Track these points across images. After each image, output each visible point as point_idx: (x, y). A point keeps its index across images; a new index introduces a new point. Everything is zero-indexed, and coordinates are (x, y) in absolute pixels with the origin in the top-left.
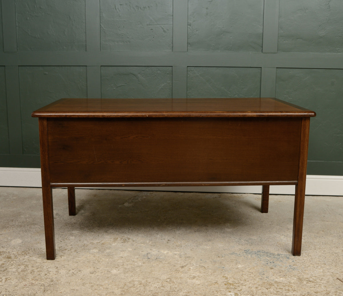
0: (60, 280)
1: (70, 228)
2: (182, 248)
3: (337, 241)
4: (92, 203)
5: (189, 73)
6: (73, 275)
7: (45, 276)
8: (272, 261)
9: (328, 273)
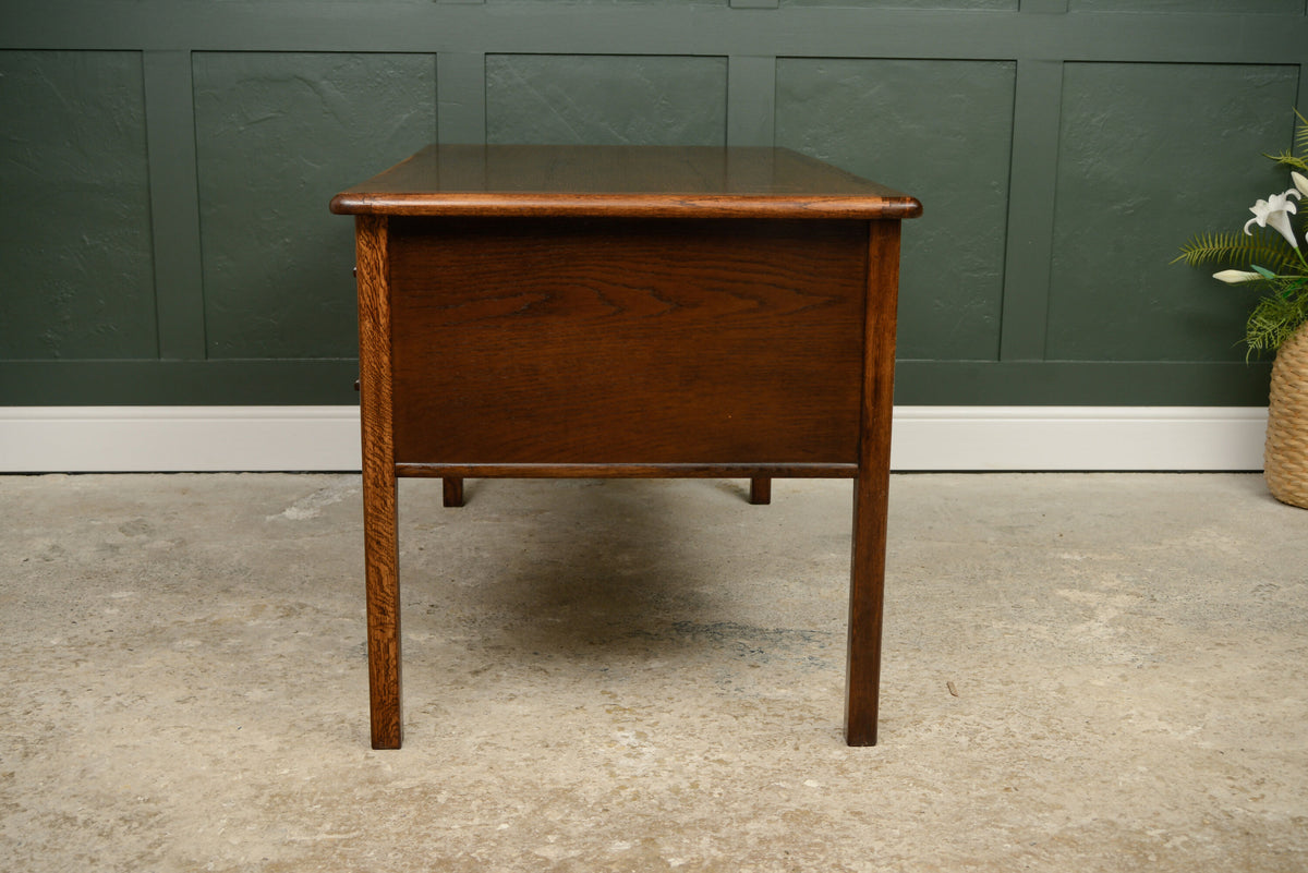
0: (76, 724)
1: (102, 584)
2: (477, 624)
4: (176, 513)
5: (492, 75)
6: (121, 709)
7: (27, 716)
8: (756, 648)
9: (926, 673)
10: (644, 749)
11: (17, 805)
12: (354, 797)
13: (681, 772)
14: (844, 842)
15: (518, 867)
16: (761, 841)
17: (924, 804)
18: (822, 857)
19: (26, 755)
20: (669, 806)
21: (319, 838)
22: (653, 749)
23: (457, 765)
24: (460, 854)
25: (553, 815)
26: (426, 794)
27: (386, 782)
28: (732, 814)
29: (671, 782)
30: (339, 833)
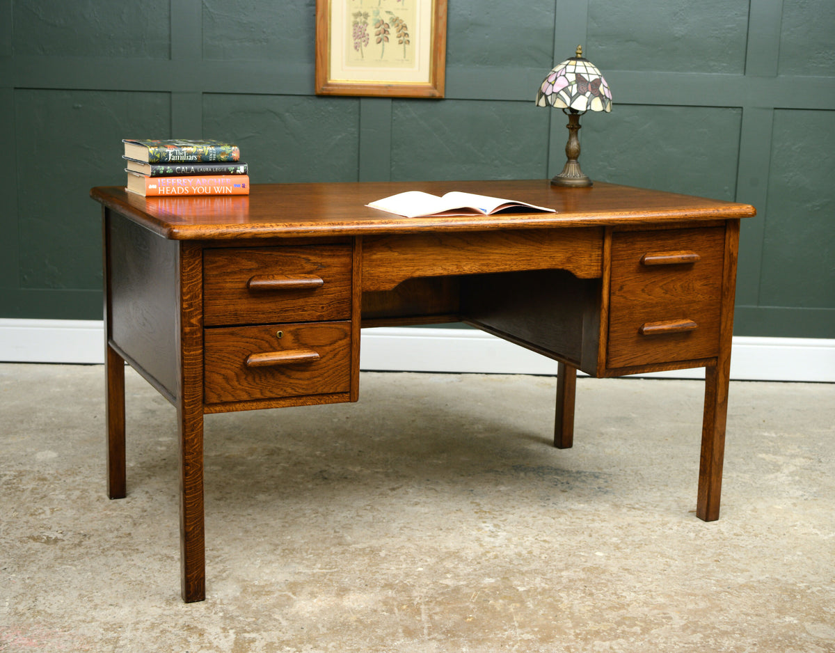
5: (396, 112)
8: (565, 481)
9: (671, 498)
10: (499, 533)
11: (137, 550)
12: (331, 552)
13: (522, 546)
14: (619, 583)
15: (431, 589)
16: (570, 581)
17: (666, 567)
18: (606, 589)
19: (135, 524)
20: (516, 562)
21: (315, 571)
22: (505, 533)
23: (389, 537)
24: (397, 581)
25: (449, 564)
26: (373, 551)
27: (349, 545)
28: (554, 568)
29: (516, 551)
30: (326, 569)
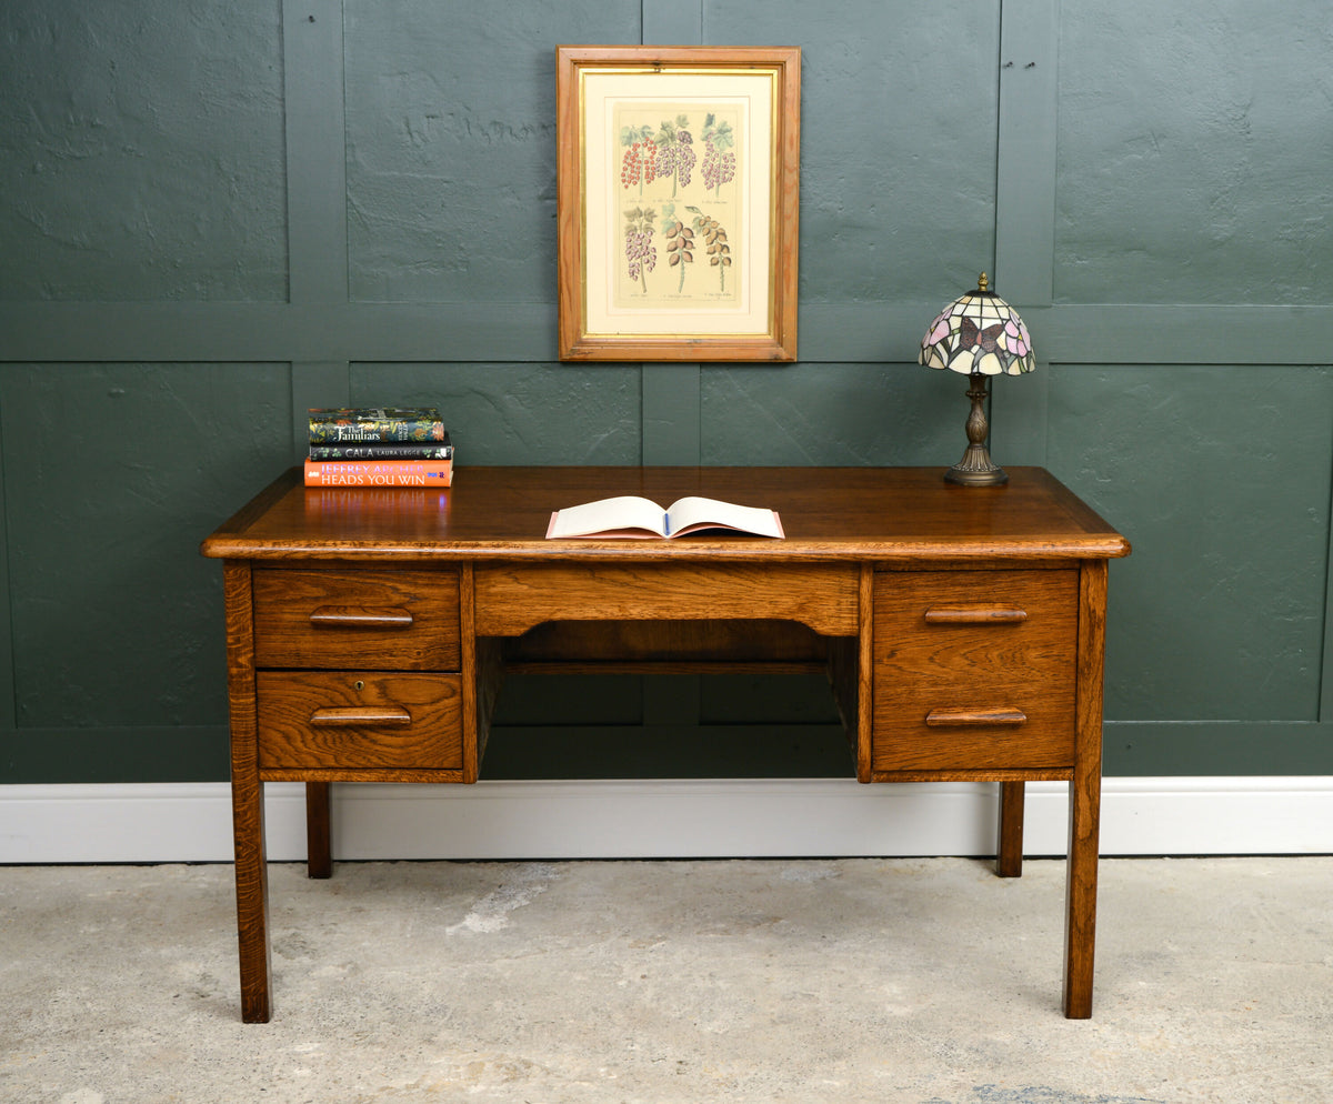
3: (1309, 1037)
5: (709, 387)
